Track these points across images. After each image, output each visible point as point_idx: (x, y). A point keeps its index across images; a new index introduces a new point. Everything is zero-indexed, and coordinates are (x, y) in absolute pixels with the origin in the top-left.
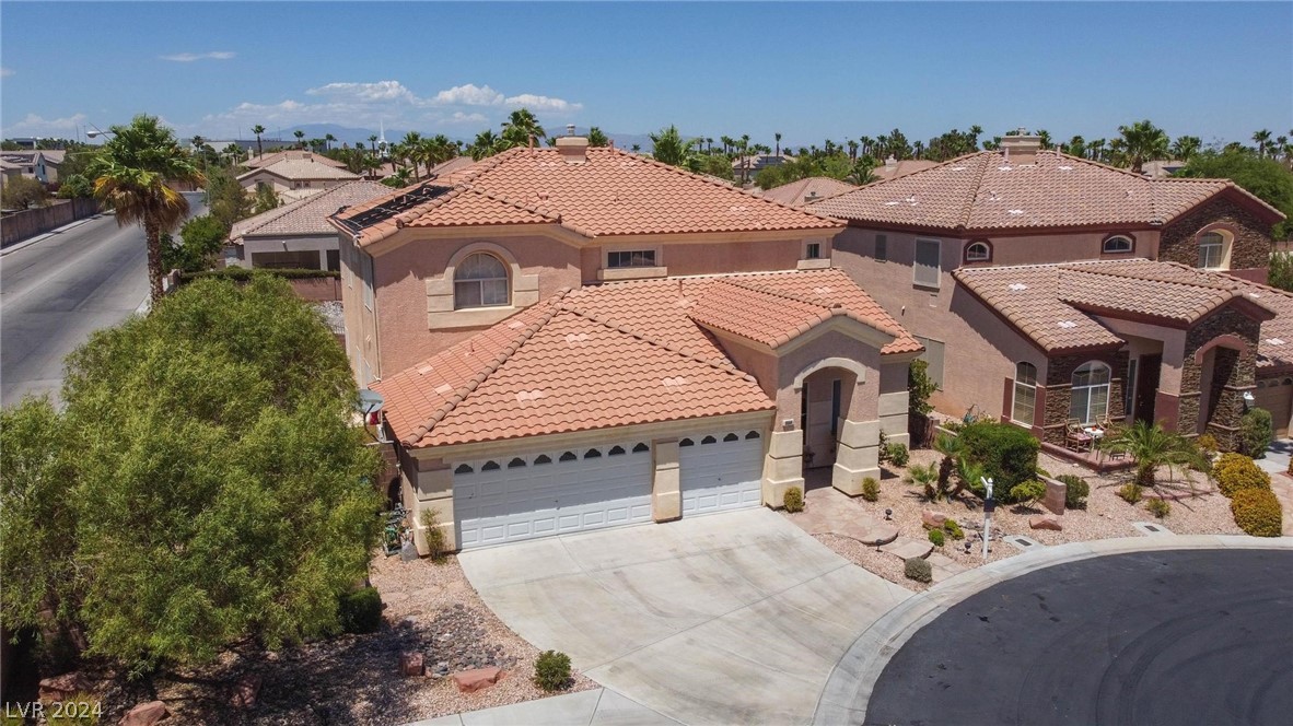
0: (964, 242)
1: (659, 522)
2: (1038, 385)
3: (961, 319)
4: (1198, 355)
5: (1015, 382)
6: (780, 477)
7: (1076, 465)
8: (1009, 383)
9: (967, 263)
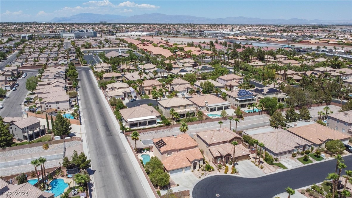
1: (183, 173)
4: (225, 158)
6: (192, 169)
7: (216, 166)
9: (210, 146)
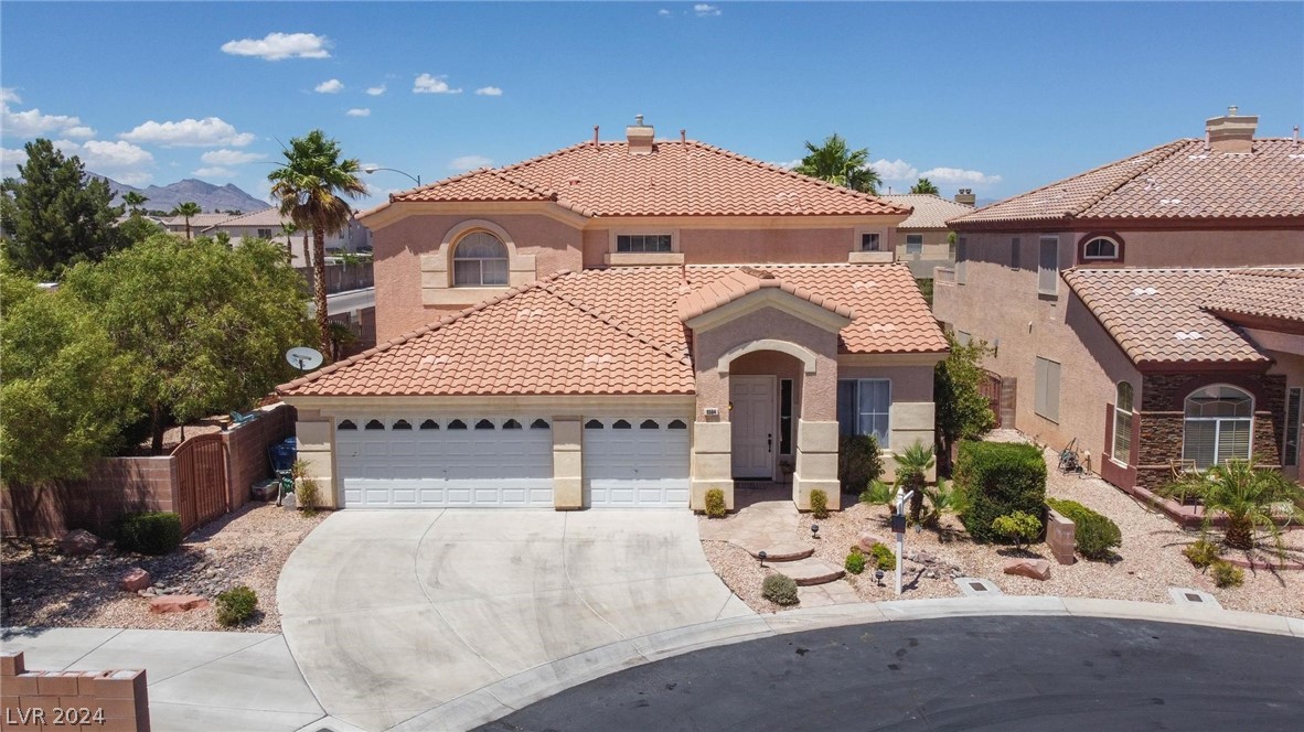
0: (1079, 236)
1: (558, 509)
2: (1134, 411)
3: (1073, 332)
5: (1116, 408)
6: (703, 476)
7: (1162, 516)
8: (1110, 408)
9: (1082, 262)
